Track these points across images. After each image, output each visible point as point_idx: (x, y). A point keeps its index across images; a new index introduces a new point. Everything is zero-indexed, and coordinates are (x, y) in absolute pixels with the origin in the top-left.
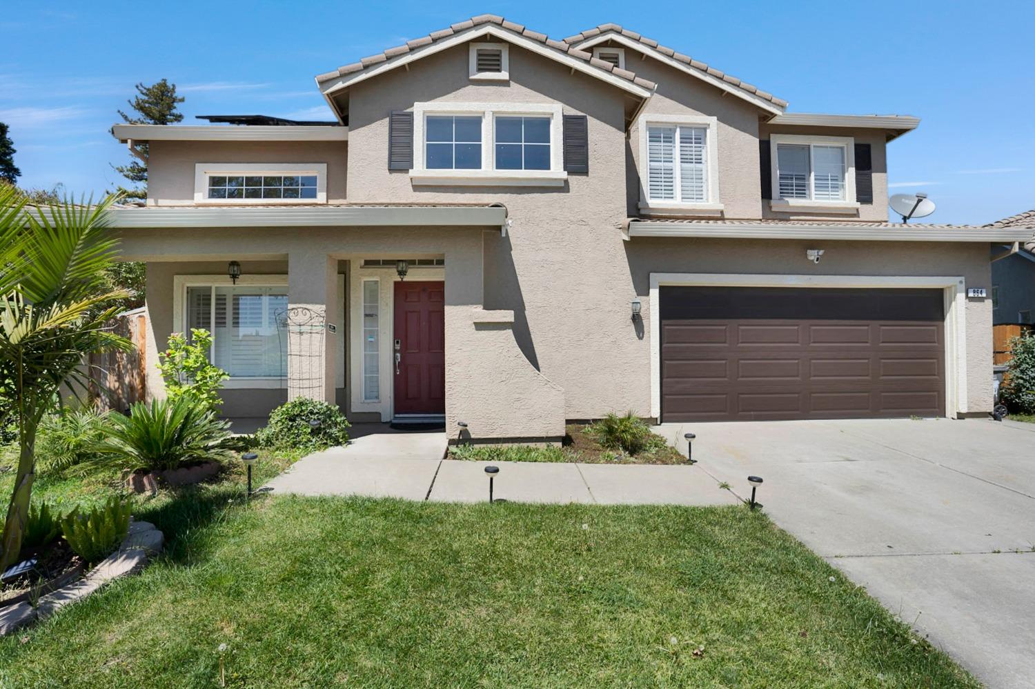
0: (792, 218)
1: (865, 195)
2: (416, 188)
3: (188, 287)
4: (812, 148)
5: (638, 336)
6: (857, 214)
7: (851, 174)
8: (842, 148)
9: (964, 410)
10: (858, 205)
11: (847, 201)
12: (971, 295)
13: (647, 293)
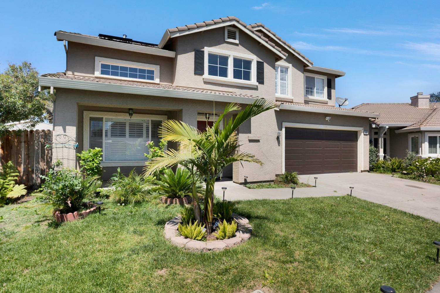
0: (309, 103)
1: (329, 97)
2: (205, 83)
3: (90, 117)
4: (315, 79)
5: (278, 145)
6: (327, 103)
7: (326, 89)
8: (323, 79)
9: (363, 170)
10: (328, 100)
11: (325, 98)
12: (365, 133)
13: (281, 130)
